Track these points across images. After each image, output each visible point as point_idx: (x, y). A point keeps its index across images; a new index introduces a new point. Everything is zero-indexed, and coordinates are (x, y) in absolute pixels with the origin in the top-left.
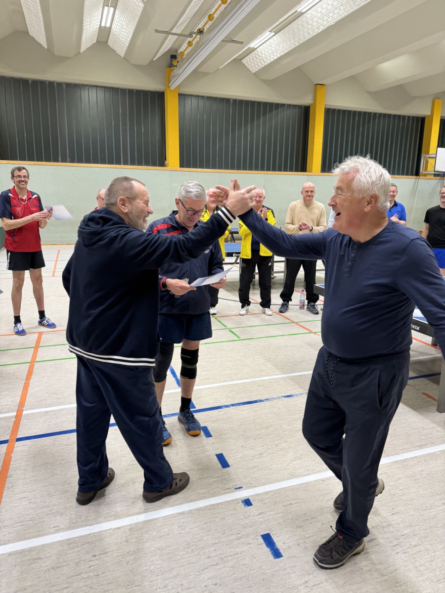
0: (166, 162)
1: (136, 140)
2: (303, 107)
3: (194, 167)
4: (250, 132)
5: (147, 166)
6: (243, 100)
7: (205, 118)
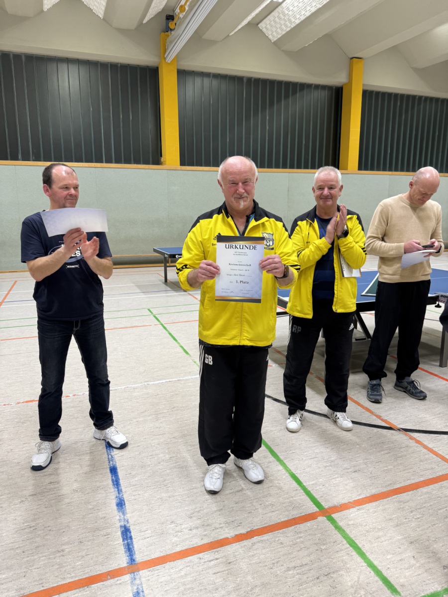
0: (162, 159)
1: (122, 131)
2: (334, 88)
3: (198, 165)
4: (269, 119)
5: (137, 164)
6: (260, 79)
7: (211, 102)
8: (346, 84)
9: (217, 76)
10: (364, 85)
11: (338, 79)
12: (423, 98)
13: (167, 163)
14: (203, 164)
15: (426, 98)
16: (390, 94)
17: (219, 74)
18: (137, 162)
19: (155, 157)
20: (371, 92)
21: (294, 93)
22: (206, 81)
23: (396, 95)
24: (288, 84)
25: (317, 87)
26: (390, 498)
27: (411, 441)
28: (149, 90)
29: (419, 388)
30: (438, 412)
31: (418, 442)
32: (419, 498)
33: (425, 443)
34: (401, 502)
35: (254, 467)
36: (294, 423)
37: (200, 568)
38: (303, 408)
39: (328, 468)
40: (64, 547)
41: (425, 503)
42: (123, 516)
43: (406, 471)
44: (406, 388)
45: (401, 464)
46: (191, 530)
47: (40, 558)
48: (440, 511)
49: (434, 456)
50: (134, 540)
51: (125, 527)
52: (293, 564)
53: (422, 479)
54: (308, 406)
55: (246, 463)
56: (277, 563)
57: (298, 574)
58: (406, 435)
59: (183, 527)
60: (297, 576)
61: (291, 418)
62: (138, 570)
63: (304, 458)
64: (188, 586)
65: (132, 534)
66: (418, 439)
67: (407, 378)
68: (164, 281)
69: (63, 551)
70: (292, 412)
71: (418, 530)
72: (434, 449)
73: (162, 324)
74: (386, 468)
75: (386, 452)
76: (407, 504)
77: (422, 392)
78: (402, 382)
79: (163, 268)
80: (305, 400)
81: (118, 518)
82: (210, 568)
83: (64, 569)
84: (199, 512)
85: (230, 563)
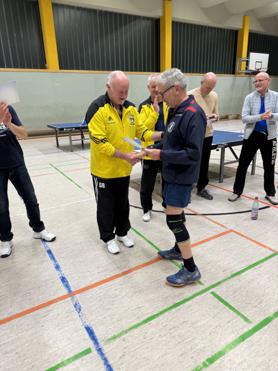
0: (47, 65)
1: (16, 45)
2: (155, 19)
3: (71, 69)
4: (115, 39)
5: (29, 68)
6: (107, 11)
7: (77, 26)
8: (162, 17)
9: (79, 9)
10: (172, 18)
11: (157, 14)
12: (207, 28)
13: (50, 67)
14: (75, 68)
15: (209, 27)
16: (188, 24)
17: (81, 7)
18: (29, 67)
19: (42, 64)
20: (177, 23)
21: (130, 22)
22: (72, 12)
23: (192, 25)
24: (126, 16)
25: (144, 18)
26: (198, 246)
27: (206, 219)
28: (33, 17)
29: (209, 194)
30: (219, 205)
31: (209, 219)
32: (211, 244)
33: (213, 220)
34: (203, 247)
35: (128, 240)
36: (147, 217)
37: (107, 289)
38: (151, 209)
39: (166, 236)
40: (30, 291)
41: (214, 246)
42: (60, 273)
43: (204, 233)
44: (203, 194)
45: (202, 230)
46: (99, 273)
47: (17, 298)
48: (221, 249)
49: (218, 225)
50: (69, 282)
51: (62, 277)
52: (153, 280)
53: (212, 236)
54: (154, 208)
55: (124, 238)
56: (145, 281)
57: (156, 284)
58: (204, 217)
59: (94, 272)
60: (156, 285)
61: (145, 214)
62: (74, 295)
63: (154, 233)
64: (102, 297)
65: (67, 280)
66: (209, 218)
67: (203, 189)
68: (56, 146)
69: (30, 293)
70: (145, 212)
71: (211, 258)
72: (217, 222)
73: (61, 172)
74: (194, 233)
75: (194, 225)
76: (206, 247)
77: (211, 196)
78: (201, 192)
79: (55, 138)
80: (152, 205)
81: (57, 273)
82: (112, 288)
83: (33, 301)
84: (102, 265)
85: (122, 284)
